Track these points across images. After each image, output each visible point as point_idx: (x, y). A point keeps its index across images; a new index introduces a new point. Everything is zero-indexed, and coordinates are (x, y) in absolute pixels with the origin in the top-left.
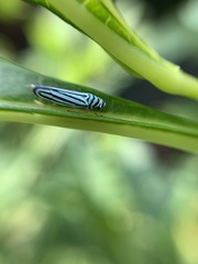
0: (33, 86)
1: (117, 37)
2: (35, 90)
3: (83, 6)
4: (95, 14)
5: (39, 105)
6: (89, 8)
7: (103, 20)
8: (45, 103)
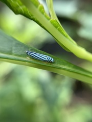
1: (59, 33)
2: (27, 53)
3: (49, 21)
4: (53, 25)
5: (28, 59)
6: (51, 23)
7: (56, 27)
8: (31, 58)
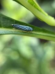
0: (13, 25)
